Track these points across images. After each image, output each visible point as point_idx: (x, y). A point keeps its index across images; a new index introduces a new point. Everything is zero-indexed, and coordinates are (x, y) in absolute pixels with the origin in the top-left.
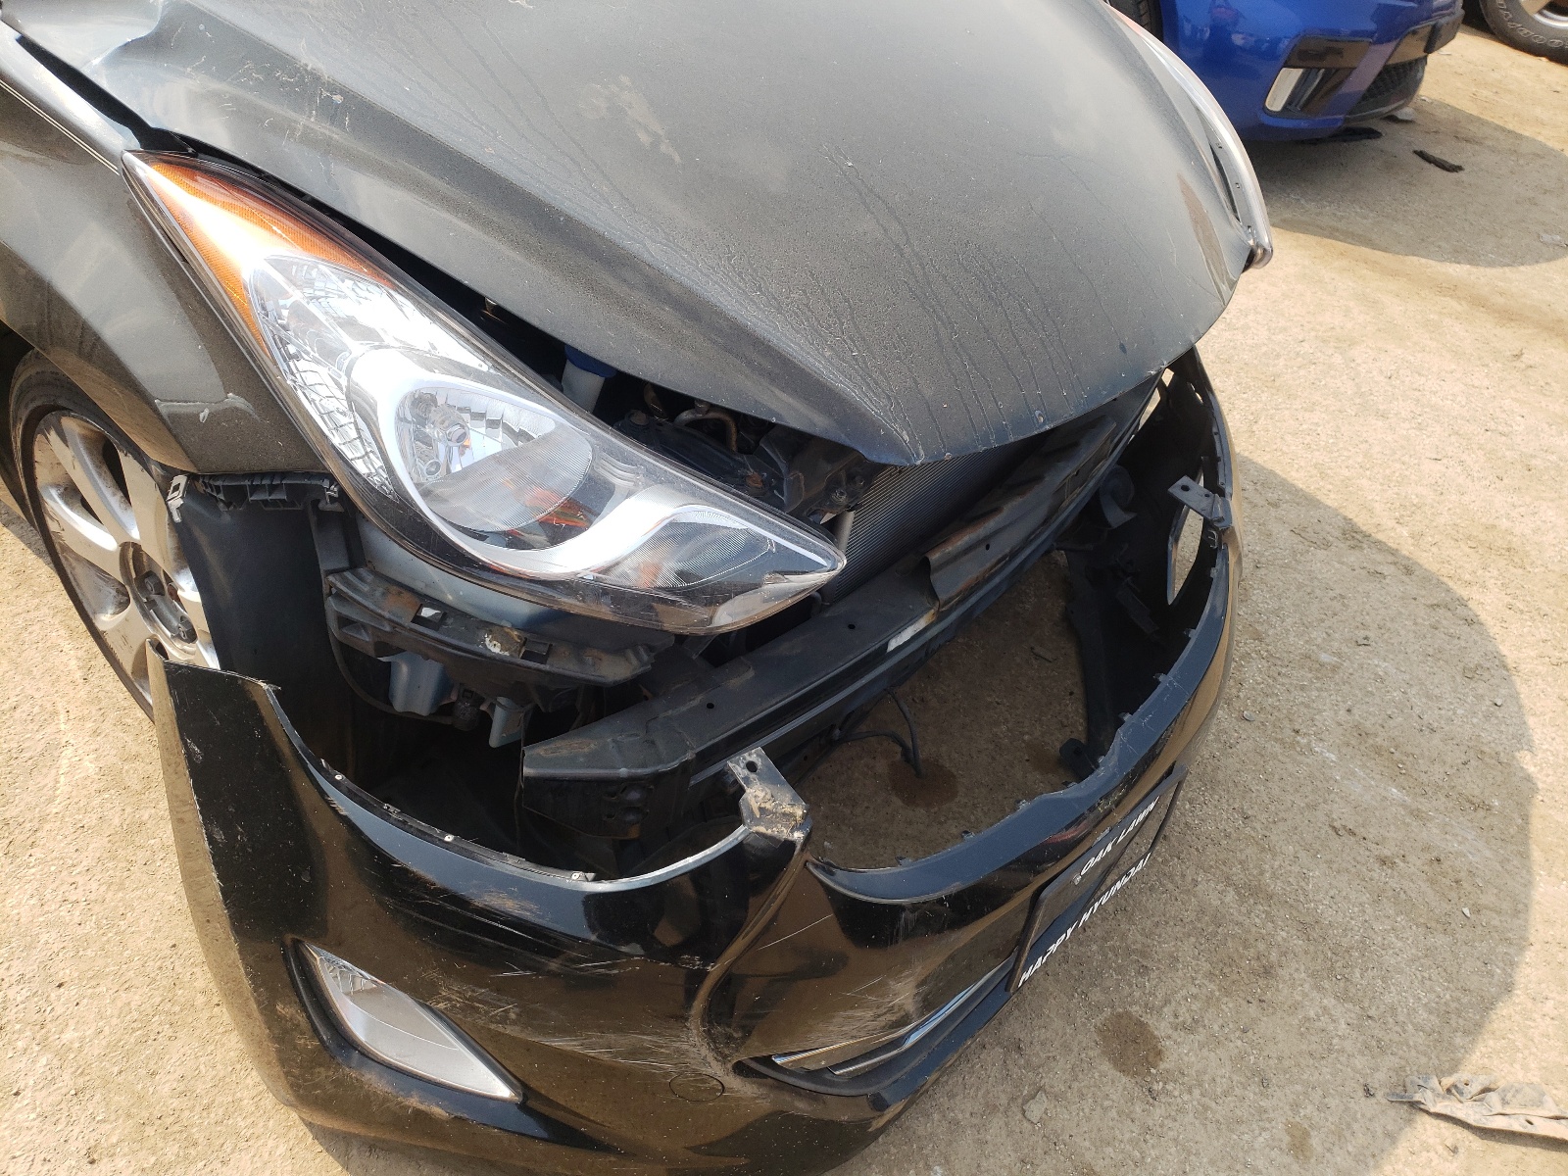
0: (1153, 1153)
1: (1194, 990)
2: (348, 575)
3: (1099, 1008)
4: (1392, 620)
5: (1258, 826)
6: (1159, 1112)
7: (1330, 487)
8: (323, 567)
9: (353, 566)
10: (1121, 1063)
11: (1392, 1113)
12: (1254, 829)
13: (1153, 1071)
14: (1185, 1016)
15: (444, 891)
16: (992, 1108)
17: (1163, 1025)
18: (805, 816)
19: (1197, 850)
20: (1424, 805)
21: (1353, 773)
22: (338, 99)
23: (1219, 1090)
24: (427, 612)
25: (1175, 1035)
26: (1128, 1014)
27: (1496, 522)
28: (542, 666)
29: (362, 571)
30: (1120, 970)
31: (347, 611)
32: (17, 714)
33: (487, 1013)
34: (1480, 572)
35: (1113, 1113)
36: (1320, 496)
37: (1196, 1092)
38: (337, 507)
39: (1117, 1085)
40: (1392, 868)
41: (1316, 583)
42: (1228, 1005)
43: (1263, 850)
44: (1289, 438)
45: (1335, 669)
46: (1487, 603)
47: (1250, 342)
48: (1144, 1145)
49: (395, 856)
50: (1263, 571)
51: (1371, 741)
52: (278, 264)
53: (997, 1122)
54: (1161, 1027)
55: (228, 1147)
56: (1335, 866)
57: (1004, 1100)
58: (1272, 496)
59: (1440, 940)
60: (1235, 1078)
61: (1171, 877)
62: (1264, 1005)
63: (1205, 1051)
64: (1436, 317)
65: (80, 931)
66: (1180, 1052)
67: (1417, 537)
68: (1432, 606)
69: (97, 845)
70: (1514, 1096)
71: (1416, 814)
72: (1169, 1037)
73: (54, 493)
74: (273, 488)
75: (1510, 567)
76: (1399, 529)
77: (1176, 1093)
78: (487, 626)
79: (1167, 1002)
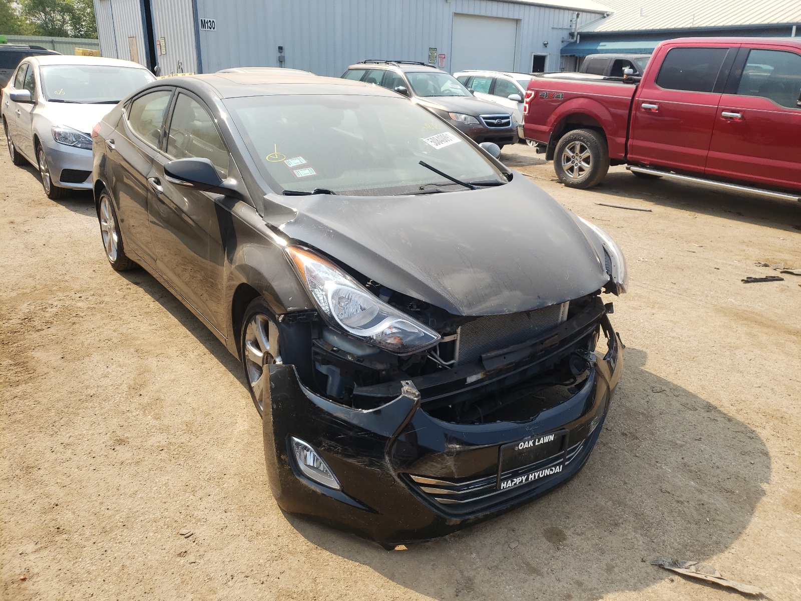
0: (553, 562)
1: (585, 525)
2: (318, 340)
3: (547, 524)
4: (715, 434)
5: (629, 486)
6: (558, 553)
7: (705, 392)
8: (313, 337)
9: (319, 338)
10: (549, 539)
11: (651, 567)
12: (627, 487)
13: (561, 543)
14: (579, 531)
15: (327, 412)
16: (498, 543)
17: (569, 532)
18: (418, 395)
19: (601, 489)
20: (704, 488)
21: (677, 476)
22: (331, 231)
23: (584, 551)
24: (335, 349)
25: (573, 535)
26: (557, 528)
27: (781, 409)
28: (361, 364)
29: (322, 340)
30: (558, 516)
31: (318, 350)
32: (225, 415)
33: (333, 450)
34: (764, 423)
35: (542, 551)
36: (699, 395)
37: (575, 551)
38: (316, 319)
39: (545, 544)
40: (681, 504)
41: (685, 420)
42: (597, 531)
43: (629, 492)
44: (692, 376)
45: (682, 446)
46: (764, 433)
47: (688, 346)
48: (550, 561)
49: (317, 404)
50: (663, 415)
51: (688, 468)
52: (313, 264)
53: (498, 547)
54: (568, 533)
55: (261, 515)
56: (657, 501)
57: (503, 542)
58: (676, 393)
59: (693, 526)
60: (592, 549)
61: (588, 496)
62: (611, 533)
63: (583, 541)
64: (783, 342)
65: (232, 464)
66: (573, 539)
67: (738, 411)
68: (736, 432)
69: (241, 446)
70: (702, 569)
71: (700, 491)
72: (570, 536)
73: (249, 342)
74: (304, 315)
75: (780, 423)
76: (731, 407)
77: (567, 550)
78: (349, 354)
79: (573, 526)
